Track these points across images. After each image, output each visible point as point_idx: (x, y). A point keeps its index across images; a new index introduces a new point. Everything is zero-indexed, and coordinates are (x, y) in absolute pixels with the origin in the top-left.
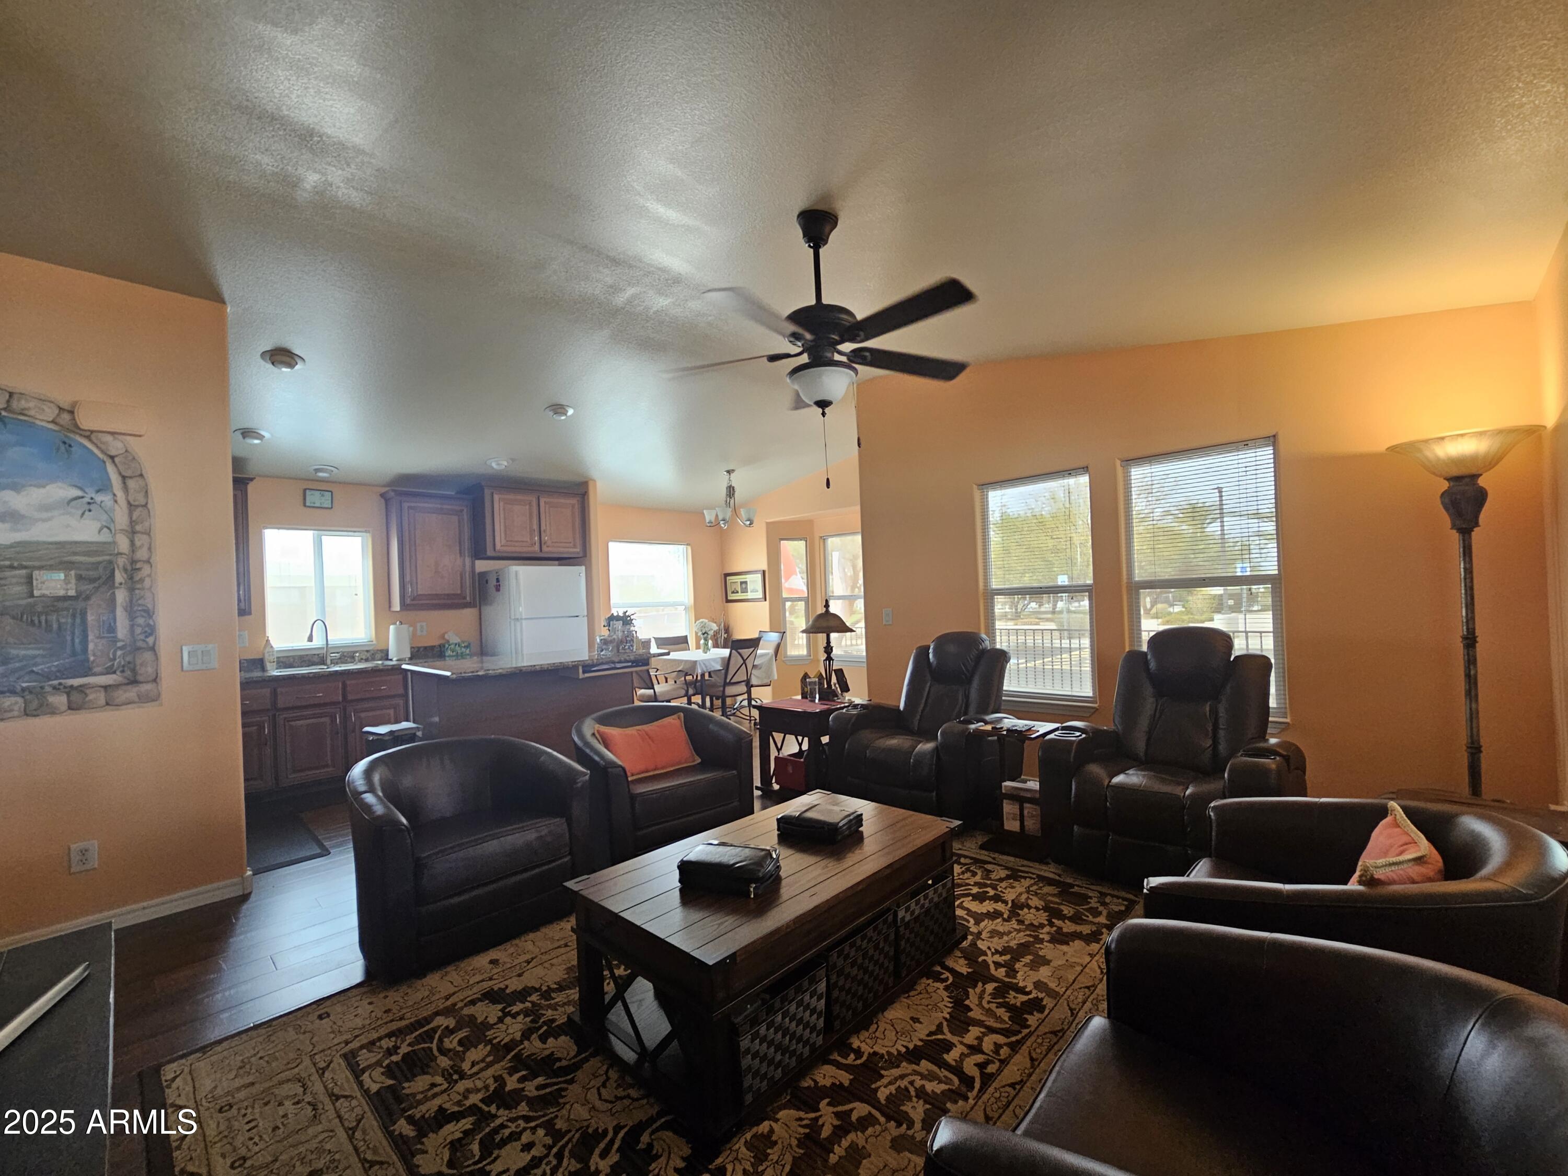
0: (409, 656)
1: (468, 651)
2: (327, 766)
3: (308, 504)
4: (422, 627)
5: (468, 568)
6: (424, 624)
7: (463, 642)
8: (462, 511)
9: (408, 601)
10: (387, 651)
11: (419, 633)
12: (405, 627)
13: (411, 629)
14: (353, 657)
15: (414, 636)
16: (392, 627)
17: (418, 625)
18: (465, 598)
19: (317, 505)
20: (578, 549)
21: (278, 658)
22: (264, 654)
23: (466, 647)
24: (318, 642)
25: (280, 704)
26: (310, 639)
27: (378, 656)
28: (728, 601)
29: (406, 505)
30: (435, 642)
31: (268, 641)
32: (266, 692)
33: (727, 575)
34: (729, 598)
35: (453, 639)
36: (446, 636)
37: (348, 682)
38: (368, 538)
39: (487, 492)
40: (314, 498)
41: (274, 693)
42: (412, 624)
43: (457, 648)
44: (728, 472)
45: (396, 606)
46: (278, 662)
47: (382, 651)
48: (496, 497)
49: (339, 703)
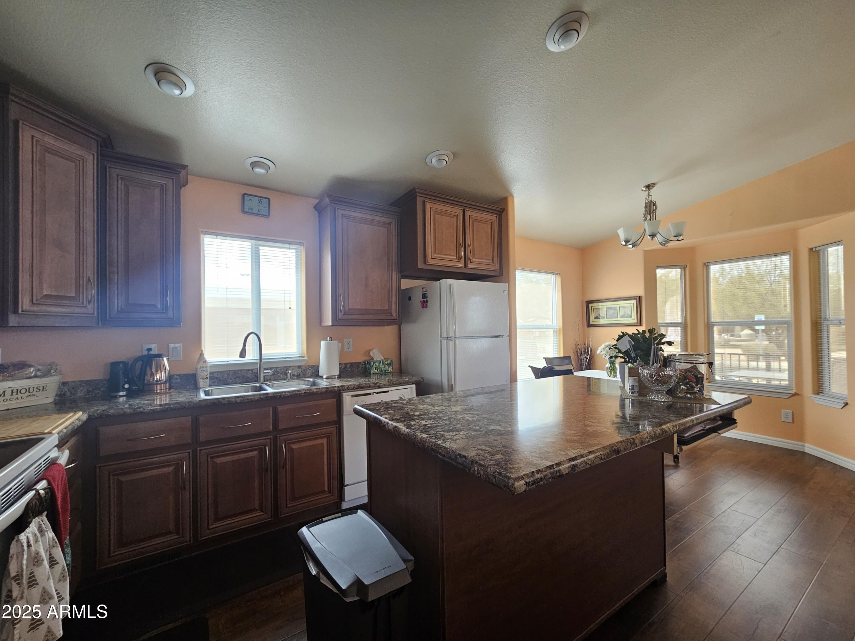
0: (338, 373)
1: (390, 369)
2: (254, 510)
3: (246, 210)
4: (349, 343)
5: (395, 285)
6: (351, 340)
7: (387, 359)
8: (390, 224)
9: (340, 315)
10: (318, 366)
11: (346, 350)
12: (335, 342)
13: (340, 344)
14: (286, 374)
15: (342, 353)
16: (323, 343)
17: (346, 340)
18: (392, 315)
19: (255, 211)
20: (496, 267)
21: (211, 373)
22: (196, 369)
23: (389, 365)
24: (251, 356)
25: (202, 438)
26: (243, 354)
27: (309, 372)
28: (589, 325)
29: (340, 213)
30: (360, 359)
31: (202, 355)
32: (187, 421)
33: (588, 302)
34: (591, 323)
35: (377, 356)
36: (371, 354)
37: (280, 408)
38: (302, 250)
39: (419, 200)
40: (252, 203)
41: (196, 425)
42: (341, 341)
43: (382, 366)
44: (648, 187)
45: (328, 321)
46: (211, 379)
47: (312, 367)
48: (428, 205)
49: (268, 433)
